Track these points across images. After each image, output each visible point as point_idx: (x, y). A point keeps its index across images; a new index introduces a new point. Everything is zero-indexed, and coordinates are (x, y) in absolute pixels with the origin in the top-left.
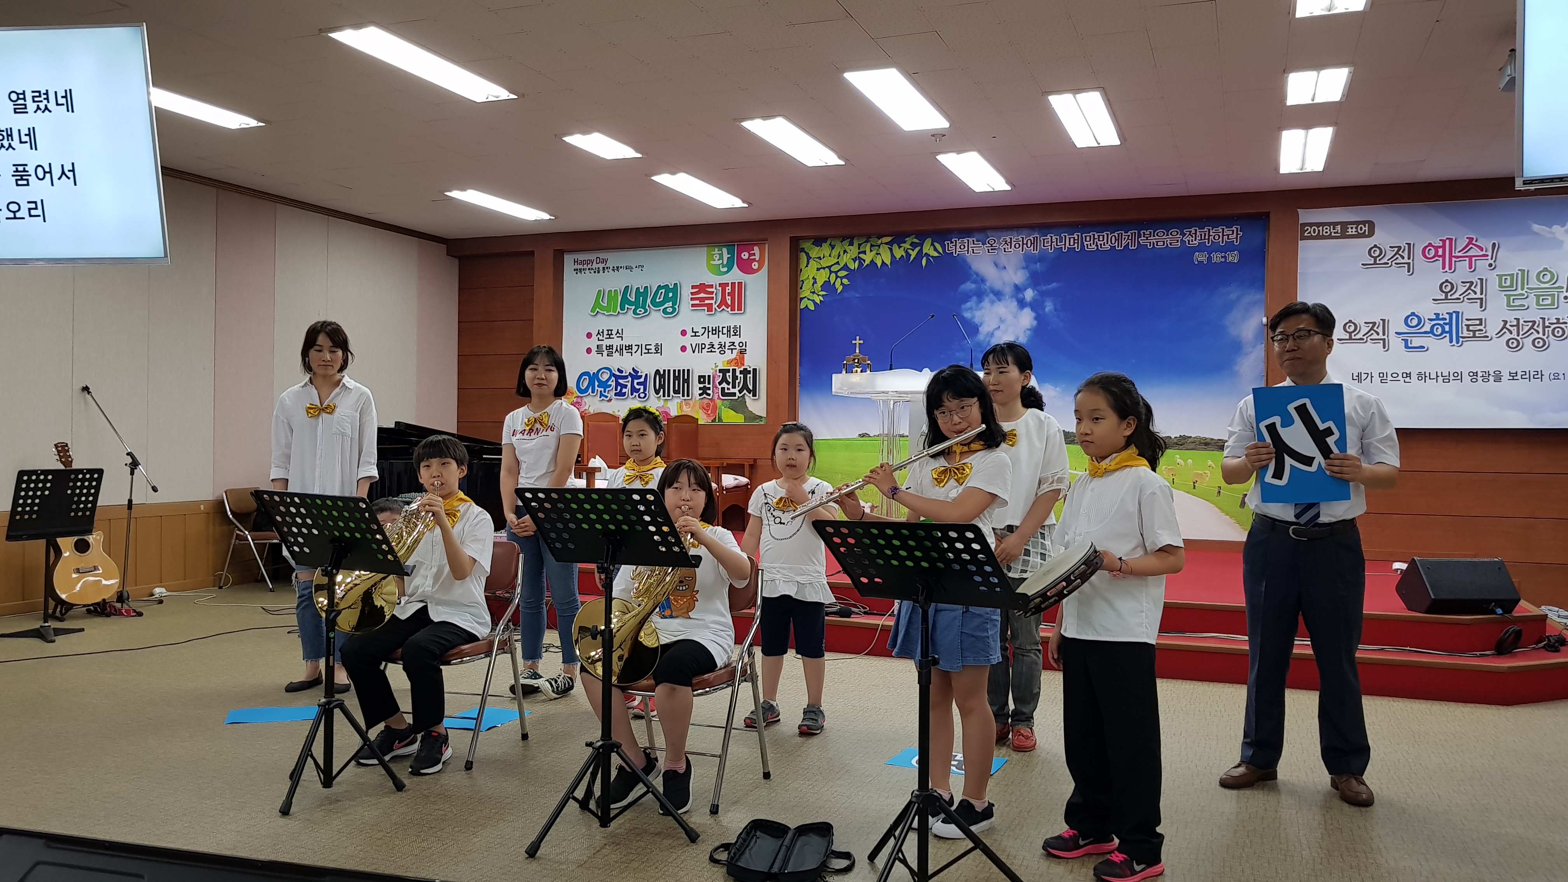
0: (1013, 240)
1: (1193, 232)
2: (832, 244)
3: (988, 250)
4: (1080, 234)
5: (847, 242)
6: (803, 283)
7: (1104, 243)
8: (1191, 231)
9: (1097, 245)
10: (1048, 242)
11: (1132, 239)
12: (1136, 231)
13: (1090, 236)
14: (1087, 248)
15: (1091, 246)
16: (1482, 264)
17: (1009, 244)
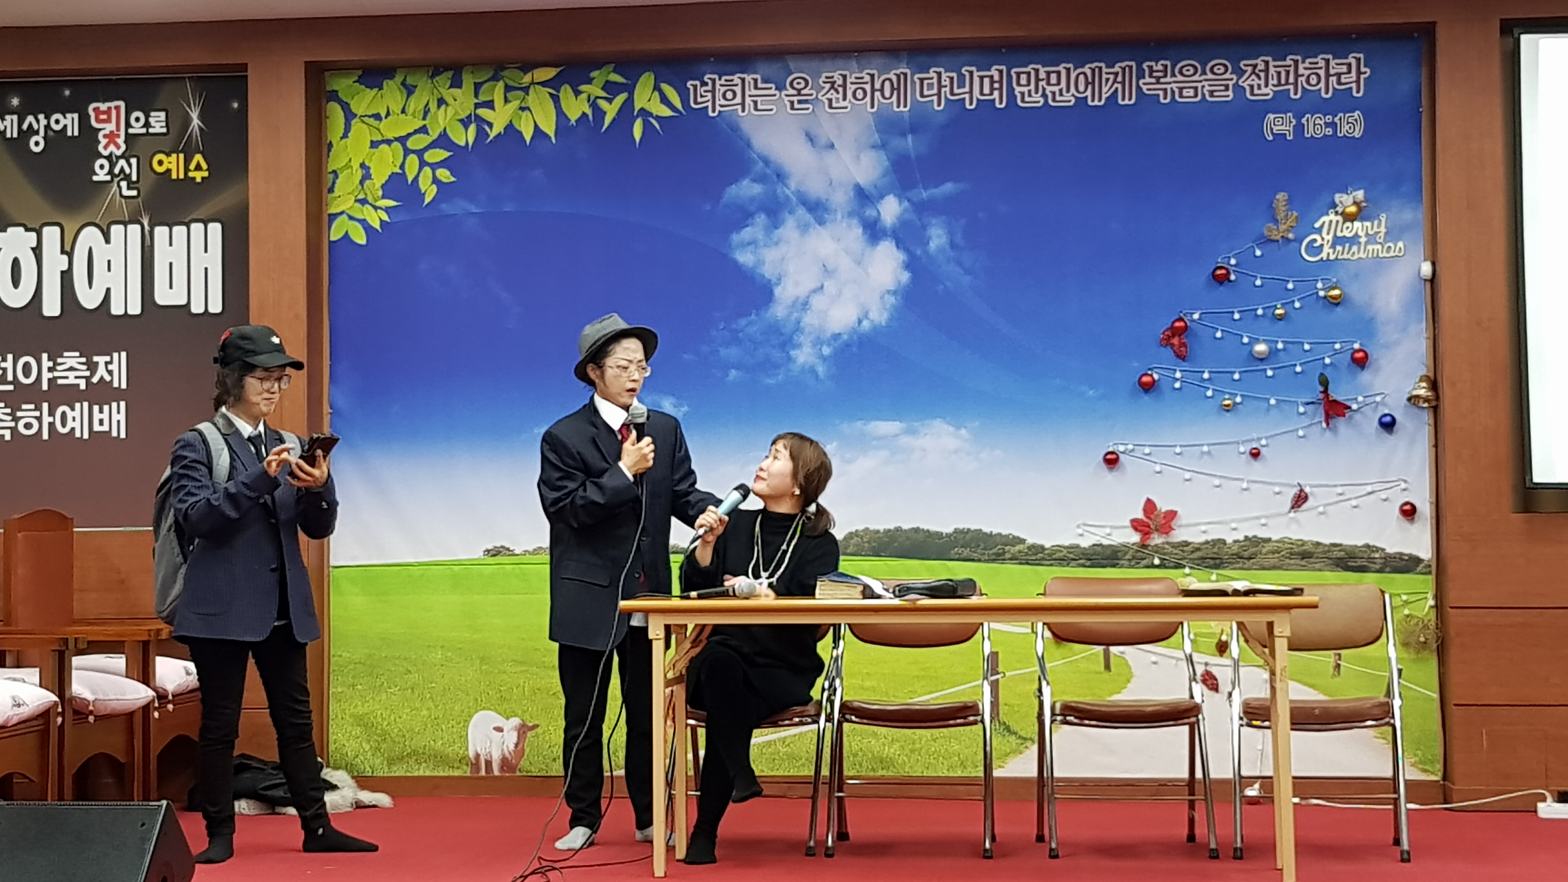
0: (849, 80)
1: (1261, 66)
2: (409, 81)
3: (792, 103)
4: (1004, 68)
5: (444, 79)
6: (337, 177)
7: (1061, 90)
8: (1255, 66)
9: (1044, 95)
10: (931, 86)
11: (1123, 83)
12: (1133, 64)
13: (1029, 74)
14: (1023, 101)
15: (1030, 95)
17: (840, 89)
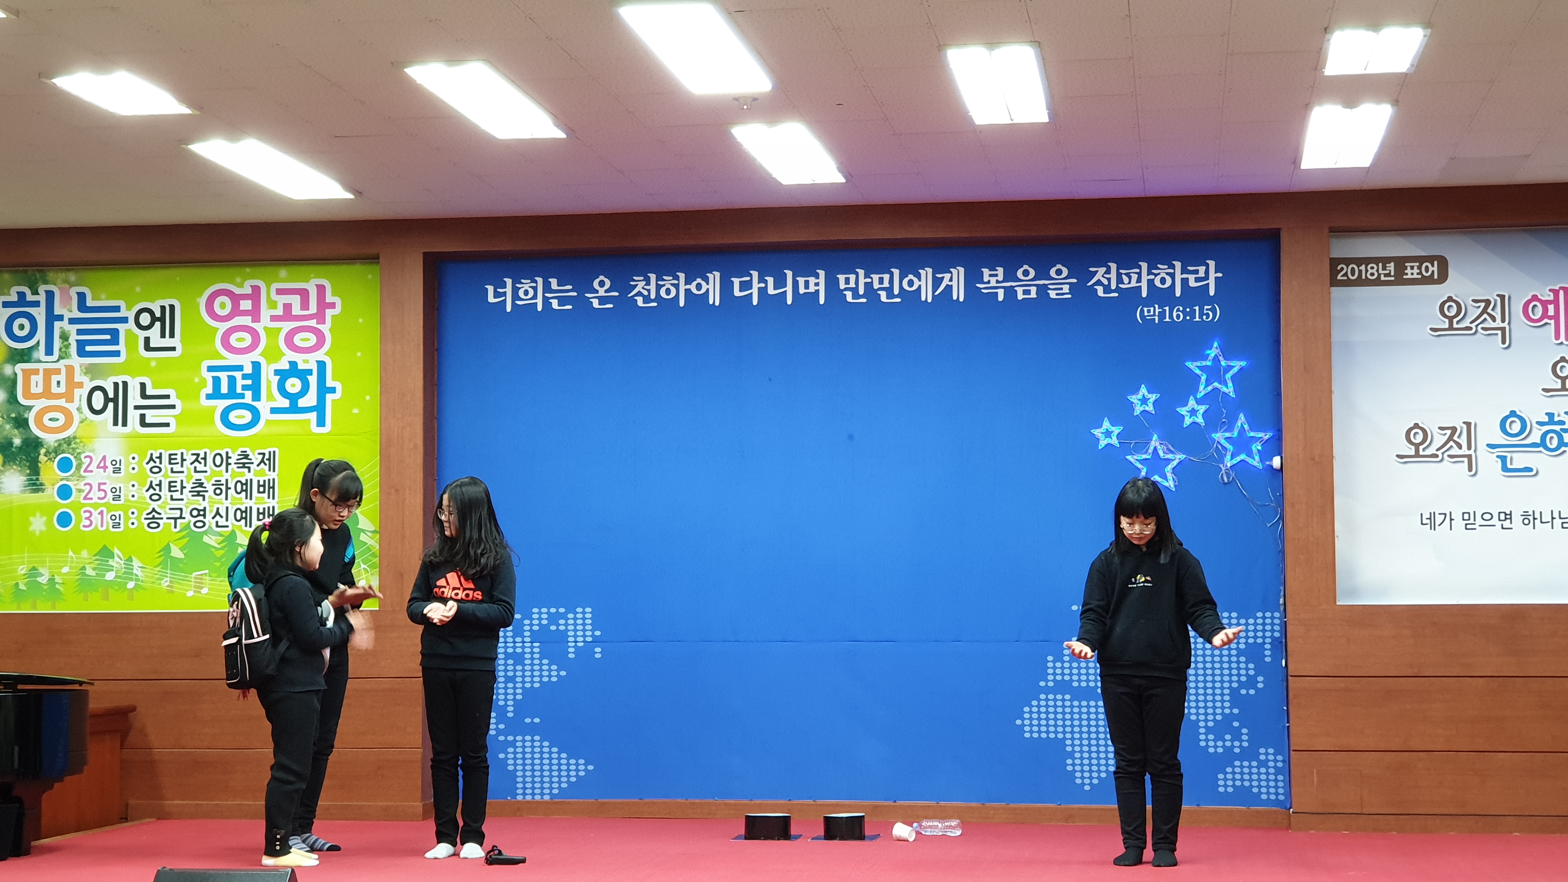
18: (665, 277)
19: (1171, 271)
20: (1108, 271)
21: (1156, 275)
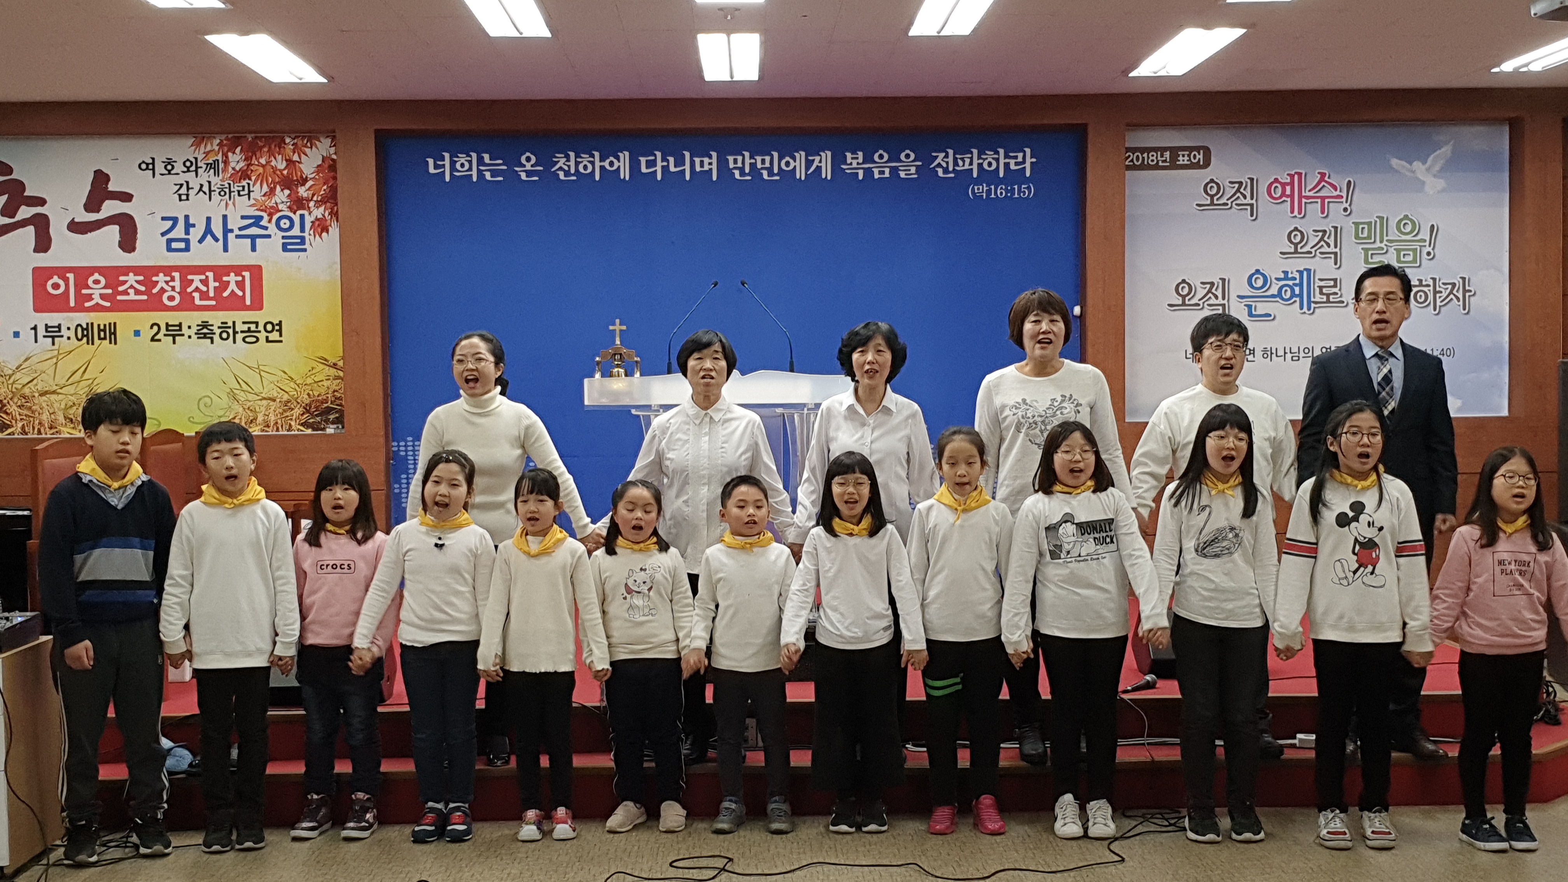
16: (1336, 209)
18: (583, 155)
19: (996, 156)
20: (947, 156)
21: (984, 159)
